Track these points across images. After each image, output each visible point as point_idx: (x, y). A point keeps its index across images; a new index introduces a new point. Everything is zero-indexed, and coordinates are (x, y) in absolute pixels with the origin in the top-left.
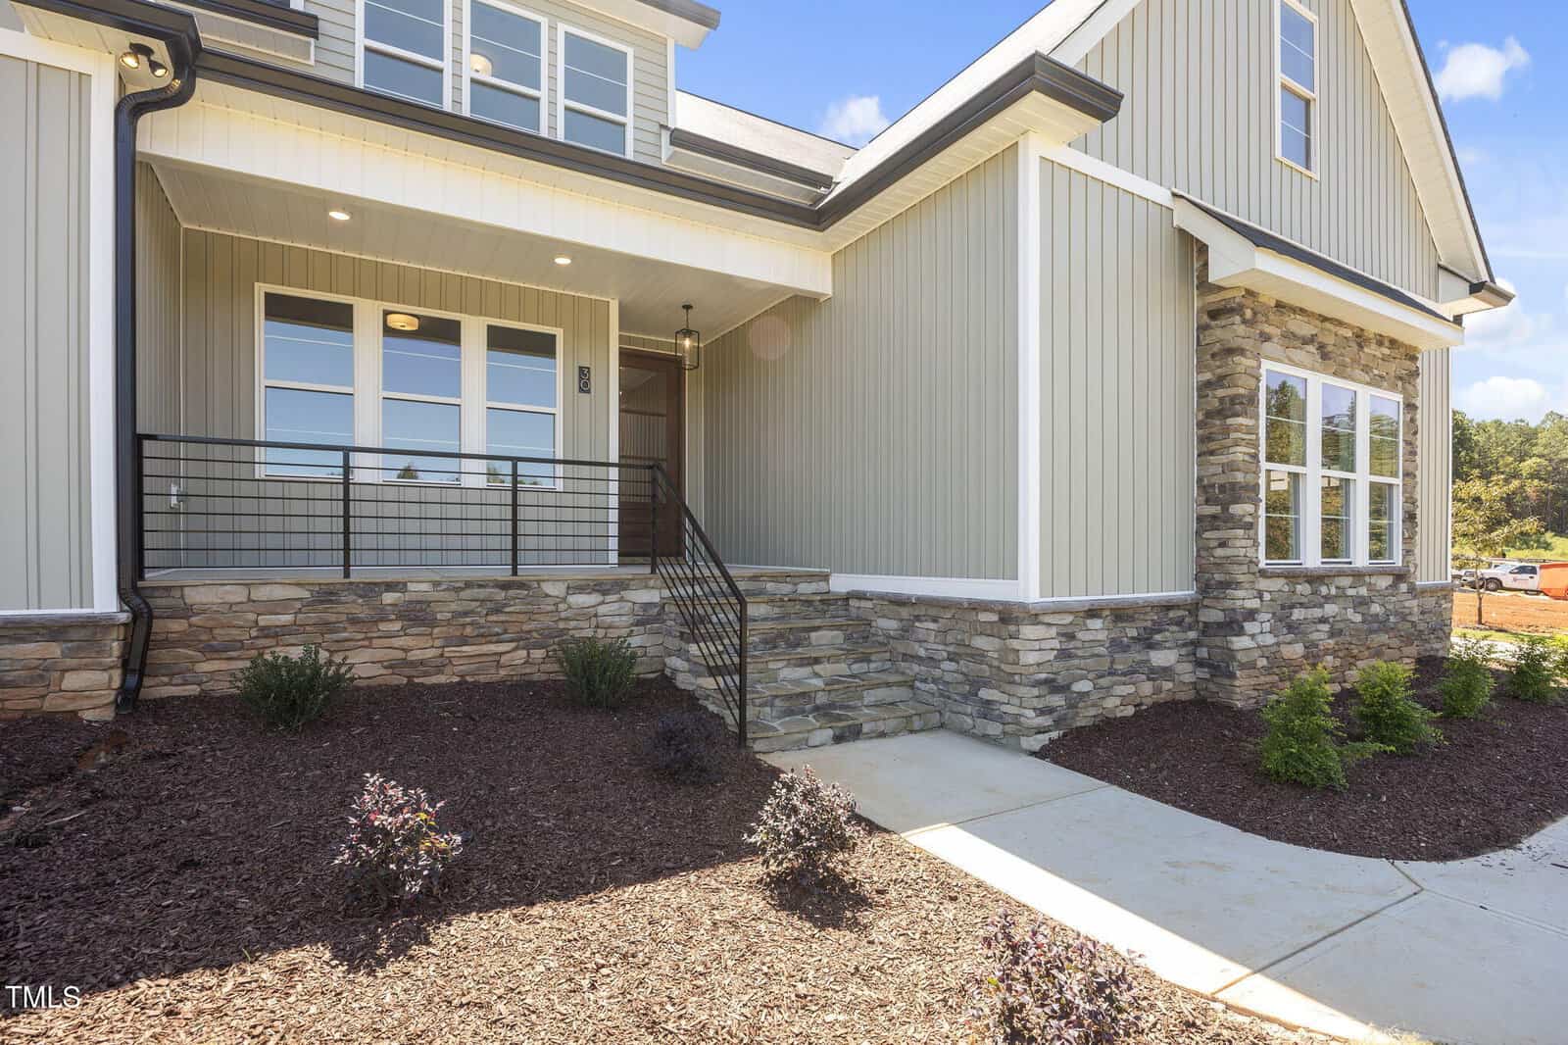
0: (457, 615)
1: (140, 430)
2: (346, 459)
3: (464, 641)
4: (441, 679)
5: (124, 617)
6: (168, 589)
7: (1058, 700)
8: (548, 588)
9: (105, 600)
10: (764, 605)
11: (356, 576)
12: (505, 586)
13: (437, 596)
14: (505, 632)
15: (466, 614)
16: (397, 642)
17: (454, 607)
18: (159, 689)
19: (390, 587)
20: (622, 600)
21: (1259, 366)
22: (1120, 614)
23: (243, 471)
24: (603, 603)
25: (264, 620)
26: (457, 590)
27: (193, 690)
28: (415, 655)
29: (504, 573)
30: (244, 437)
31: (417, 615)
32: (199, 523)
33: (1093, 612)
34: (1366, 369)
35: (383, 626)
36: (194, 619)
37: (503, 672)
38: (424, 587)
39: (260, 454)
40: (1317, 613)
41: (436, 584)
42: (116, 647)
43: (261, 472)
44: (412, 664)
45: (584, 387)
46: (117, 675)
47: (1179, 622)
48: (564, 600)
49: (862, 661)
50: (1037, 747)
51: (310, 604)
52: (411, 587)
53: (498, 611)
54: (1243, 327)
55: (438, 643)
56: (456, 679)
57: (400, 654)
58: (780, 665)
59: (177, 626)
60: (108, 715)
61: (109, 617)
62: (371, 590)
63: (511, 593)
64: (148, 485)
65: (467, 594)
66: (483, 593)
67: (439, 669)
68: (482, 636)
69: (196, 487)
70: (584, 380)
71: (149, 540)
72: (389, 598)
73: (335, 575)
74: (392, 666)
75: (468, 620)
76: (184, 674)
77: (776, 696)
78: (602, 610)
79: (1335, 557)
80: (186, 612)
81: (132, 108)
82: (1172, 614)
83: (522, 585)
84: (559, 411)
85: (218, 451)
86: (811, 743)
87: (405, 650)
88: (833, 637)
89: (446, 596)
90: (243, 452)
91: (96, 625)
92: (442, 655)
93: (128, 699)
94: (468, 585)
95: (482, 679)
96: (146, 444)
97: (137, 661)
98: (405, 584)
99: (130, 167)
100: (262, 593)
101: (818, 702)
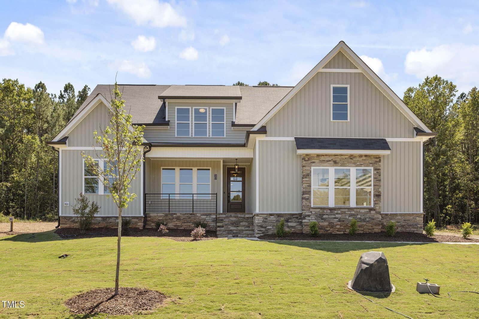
0: (184, 219)
1: (146, 193)
2: (169, 195)
3: (185, 223)
4: (181, 228)
5: (144, 216)
6: (148, 214)
7: (263, 229)
8: (198, 215)
9: (142, 215)
10: (234, 218)
11: (171, 212)
12: (191, 214)
13: (181, 216)
14: (191, 222)
15: (185, 218)
16: (176, 222)
17: (183, 217)
18: (147, 227)
19: (175, 214)
20: (210, 217)
21: (311, 168)
22: (279, 215)
23: (159, 198)
24: (207, 217)
25: (159, 218)
26: (184, 215)
27: (151, 227)
28: (178, 224)
29: (191, 212)
30: (159, 193)
31: (178, 218)
32: (153, 205)
33: (271, 215)
34: (354, 163)
35: (174, 220)
36: (151, 218)
37: (191, 228)
38: (179, 214)
39: (161, 195)
40: (334, 216)
41: (181, 214)
42: (143, 220)
43: (161, 198)
44: (177, 226)
45: (216, 179)
46: (143, 223)
47: (297, 218)
48: (200, 217)
49: (248, 227)
50: (258, 236)
51: (165, 216)
52: (177, 214)
53: (190, 218)
54: (305, 162)
55: (181, 223)
56: (183, 229)
57: (176, 224)
58: (230, 227)
59: (149, 219)
60: (142, 228)
61: (142, 216)
62: (172, 214)
63: (192, 215)
64: (147, 200)
65: (185, 215)
66: (187, 215)
67: (181, 227)
68: (187, 222)
69: (153, 200)
70: (216, 177)
71: (147, 207)
72: (174, 216)
73: (167, 212)
74: (175, 226)
75: (185, 219)
76: (150, 225)
77: (226, 230)
78: (206, 219)
79: (345, 205)
80: (150, 217)
81: (145, 153)
82: (294, 216)
83: (193, 214)
84: (210, 183)
85: (156, 195)
86: (228, 237)
87: (177, 224)
88: (245, 224)
89: (182, 216)
90: (159, 195)
91: (141, 217)
92: (182, 225)
93: (144, 226)
94: (185, 214)
95: (187, 229)
96: (146, 195)
97: (145, 222)
98: (176, 214)
99: (145, 158)
100: (159, 215)
101: (234, 232)
